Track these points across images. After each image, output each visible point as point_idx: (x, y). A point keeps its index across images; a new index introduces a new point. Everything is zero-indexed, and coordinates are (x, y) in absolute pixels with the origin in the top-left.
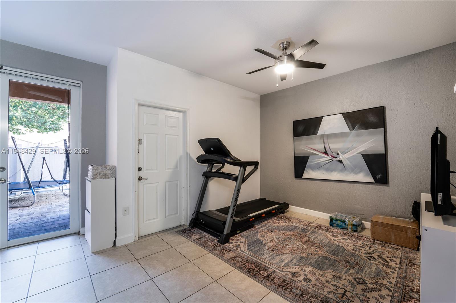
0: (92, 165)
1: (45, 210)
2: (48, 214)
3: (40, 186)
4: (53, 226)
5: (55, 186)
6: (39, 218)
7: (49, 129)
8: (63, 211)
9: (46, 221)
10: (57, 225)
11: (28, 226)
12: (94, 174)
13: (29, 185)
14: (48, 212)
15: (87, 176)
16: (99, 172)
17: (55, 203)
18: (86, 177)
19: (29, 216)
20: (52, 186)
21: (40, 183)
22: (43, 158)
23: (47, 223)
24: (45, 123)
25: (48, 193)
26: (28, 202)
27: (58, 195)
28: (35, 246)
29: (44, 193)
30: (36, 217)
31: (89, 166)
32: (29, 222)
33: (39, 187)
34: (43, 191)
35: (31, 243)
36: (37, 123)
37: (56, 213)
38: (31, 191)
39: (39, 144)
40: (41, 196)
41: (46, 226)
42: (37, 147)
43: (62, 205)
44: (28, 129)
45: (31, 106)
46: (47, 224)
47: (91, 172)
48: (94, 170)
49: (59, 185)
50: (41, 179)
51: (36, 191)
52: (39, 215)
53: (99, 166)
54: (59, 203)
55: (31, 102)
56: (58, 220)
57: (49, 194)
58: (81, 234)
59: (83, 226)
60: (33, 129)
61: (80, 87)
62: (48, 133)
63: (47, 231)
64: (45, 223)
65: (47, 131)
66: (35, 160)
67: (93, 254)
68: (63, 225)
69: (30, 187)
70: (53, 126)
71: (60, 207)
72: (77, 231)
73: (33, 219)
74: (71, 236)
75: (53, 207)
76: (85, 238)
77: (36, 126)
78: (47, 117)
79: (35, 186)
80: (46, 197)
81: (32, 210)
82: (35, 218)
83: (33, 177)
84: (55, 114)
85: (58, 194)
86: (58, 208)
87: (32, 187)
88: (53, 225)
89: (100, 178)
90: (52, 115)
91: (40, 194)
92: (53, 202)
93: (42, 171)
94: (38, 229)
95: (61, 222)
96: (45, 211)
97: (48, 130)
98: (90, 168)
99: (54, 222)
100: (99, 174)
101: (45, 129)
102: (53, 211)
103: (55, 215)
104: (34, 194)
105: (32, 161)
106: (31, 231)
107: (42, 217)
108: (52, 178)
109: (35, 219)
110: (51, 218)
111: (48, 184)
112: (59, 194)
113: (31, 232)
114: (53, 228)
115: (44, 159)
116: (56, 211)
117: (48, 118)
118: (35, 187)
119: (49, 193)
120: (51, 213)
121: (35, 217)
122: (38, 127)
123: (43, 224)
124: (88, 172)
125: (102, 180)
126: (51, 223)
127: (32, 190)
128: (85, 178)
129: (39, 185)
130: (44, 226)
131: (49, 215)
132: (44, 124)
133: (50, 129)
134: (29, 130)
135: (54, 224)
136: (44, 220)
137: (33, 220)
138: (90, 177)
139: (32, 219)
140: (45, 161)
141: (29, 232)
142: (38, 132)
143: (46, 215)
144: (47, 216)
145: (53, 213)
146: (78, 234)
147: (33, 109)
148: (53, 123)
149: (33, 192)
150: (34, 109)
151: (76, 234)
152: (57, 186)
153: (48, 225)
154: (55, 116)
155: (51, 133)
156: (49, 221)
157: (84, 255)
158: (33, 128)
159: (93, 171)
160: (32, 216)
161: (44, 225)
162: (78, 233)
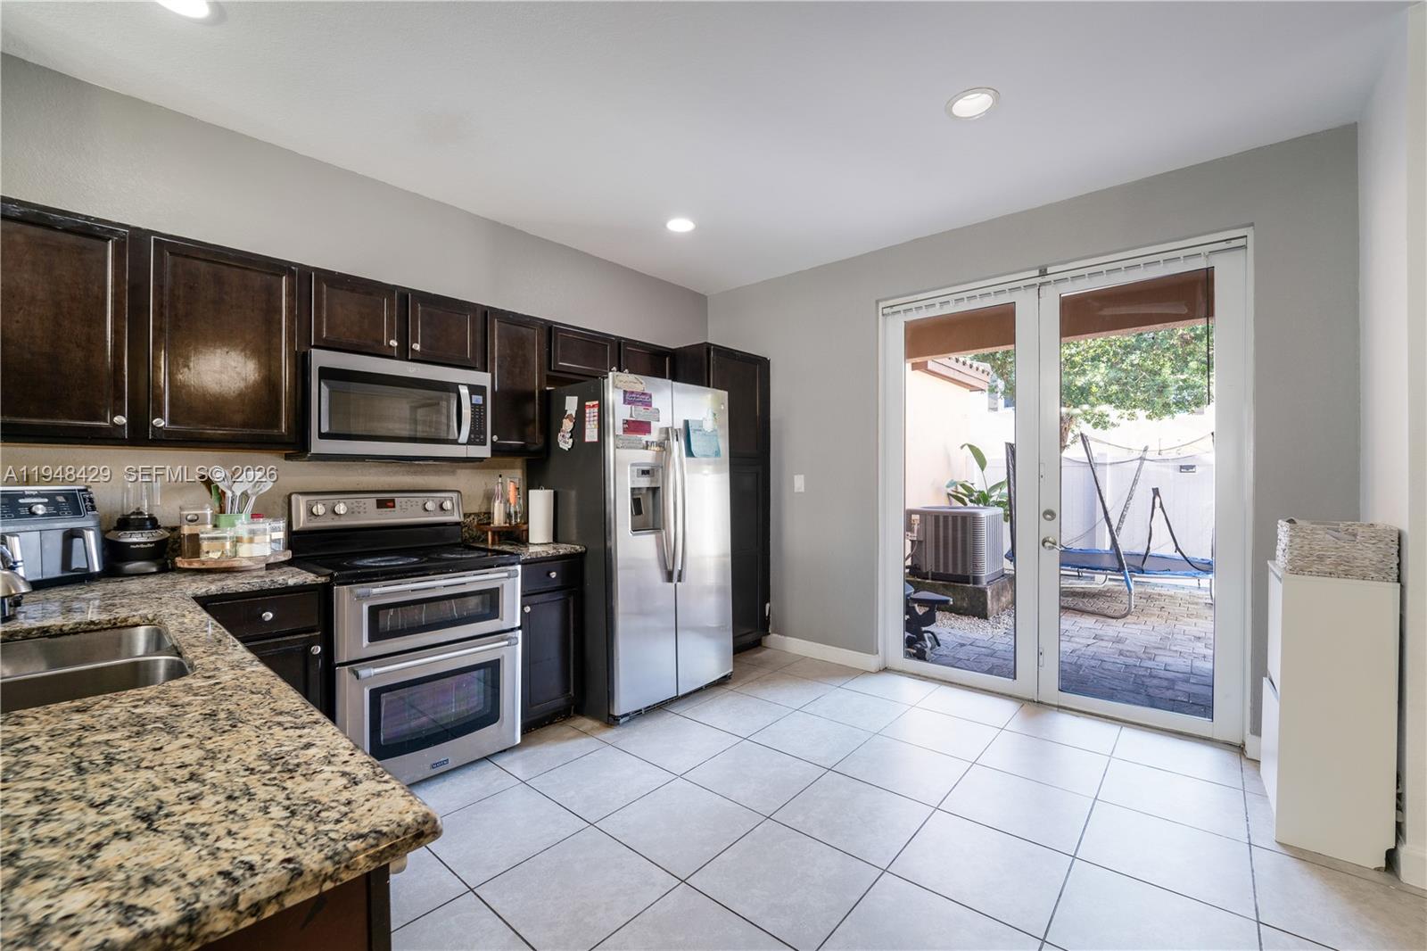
0: (1291, 521)
1: (1154, 639)
2: (1160, 652)
3: (1144, 567)
4: (1169, 694)
5: (1186, 575)
6: (1138, 657)
7: (1174, 403)
8: (1204, 657)
9: (1154, 673)
10: (1179, 693)
11: (1109, 670)
12: (1296, 553)
13: (1120, 563)
14: (1161, 648)
15: (1273, 558)
16: (1317, 547)
17: (1185, 628)
18: (1268, 562)
19: (1115, 645)
20: (1178, 573)
21: (1145, 558)
22: (1153, 489)
23: (1154, 677)
24: (1162, 389)
25: (1169, 593)
26: (1118, 607)
27: (1197, 604)
28: (1111, 730)
29: (1157, 590)
30: (1131, 652)
31: (1280, 521)
32: (1112, 660)
33: (1143, 572)
34: (1156, 585)
35: (1106, 717)
36: (1145, 392)
37: (1184, 658)
38: (1123, 578)
39: (1145, 450)
40: (1149, 597)
41: (1151, 687)
42: (1142, 459)
43: (1205, 638)
44: (1124, 411)
45: (1129, 349)
46: (1155, 682)
47: (1283, 546)
48: (1298, 540)
49: (1199, 574)
50: (1148, 548)
51: (1134, 579)
52: (1137, 649)
53: (1318, 527)
54: (1196, 628)
55: (1127, 336)
56: (1187, 681)
57: (1171, 596)
58: (1248, 756)
59: (1257, 730)
60: (1137, 411)
61: (1245, 247)
62: (1173, 417)
63: (1153, 703)
64: (1151, 676)
65: (1171, 413)
66: (1136, 494)
67: (1279, 849)
68: (1199, 702)
69: (1120, 569)
70: (1185, 393)
71: (1199, 644)
72: (1239, 742)
73: (1122, 655)
74: (1212, 746)
75: (1179, 637)
76: (1259, 775)
77: (1142, 400)
78: (1167, 371)
79: (1132, 566)
80: (1162, 604)
81: (1126, 630)
82: (1128, 654)
83: (1131, 542)
84: (1189, 358)
85: (1196, 600)
86: (1191, 643)
87: (1124, 569)
88: (1171, 691)
89: (1319, 574)
90: (1181, 362)
91: (1149, 590)
92: (1181, 620)
93: (1151, 528)
94: (1131, 687)
95: (1196, 689)
96: (1155, 643)
97: (1173, 408)
98: (1283, 529)
99: (1172, 681)
100: (1321, 558)
101: (1166, 406)
102: (1175, 648)
103: (1180, 664)
104: (1130, 589)
105: (1130, 498)
106: (1114, 687)
107: (1143, 656)
108: (1178, 549)
109: (1127, 656)
110: (1168, 668)
111: (1165, 566)
112: (1200, 601)
113: (1113, 689)
114: (1170, 700)
115: (1156, 492)
116: (1185, 653)
117: (1170, 372)
118: (1134, 570)
119: (1172, 592)
120: (1168, 653)
121: (1128, 651)
122: (1148, 403)
123: (1144, 676)
124: (1277, 544)
125: (1333, 580)
126: (1165, 684)
127: (1124, 575)
128: (1267, 566)
129: (1142, 564)
130: (1147, 686)
131: (1164, 659)
132: (1162, 392)
133: (1181, 404)
134: (1126, 413)
135: (1173, 689)
136: (1147, 668)
137: (1121, 657)
138: (1280, 564)
139: (1121, 653)
140: (1157, 500)
141: (1109, 685)
142: (1149, 417)
143: (1155, 655)
144: (1158, 659)
145: (1175, 654)
146: (1236, 750)
147: (1133, 357)
148: (1186, 386)
149: (1126, 580)
150: (1135, 358)
151: (1232, 748)
152: (1190, 575)
153: (1157, 687)
154: (1191, 364)
155: (1182, 416)
156: (1162, 674)
157: (1249, 837)
158: (1135, 407)
159: (1291, 541)
160: (1120, 646)
161: (1147, 681)
162: (1240, 749)
